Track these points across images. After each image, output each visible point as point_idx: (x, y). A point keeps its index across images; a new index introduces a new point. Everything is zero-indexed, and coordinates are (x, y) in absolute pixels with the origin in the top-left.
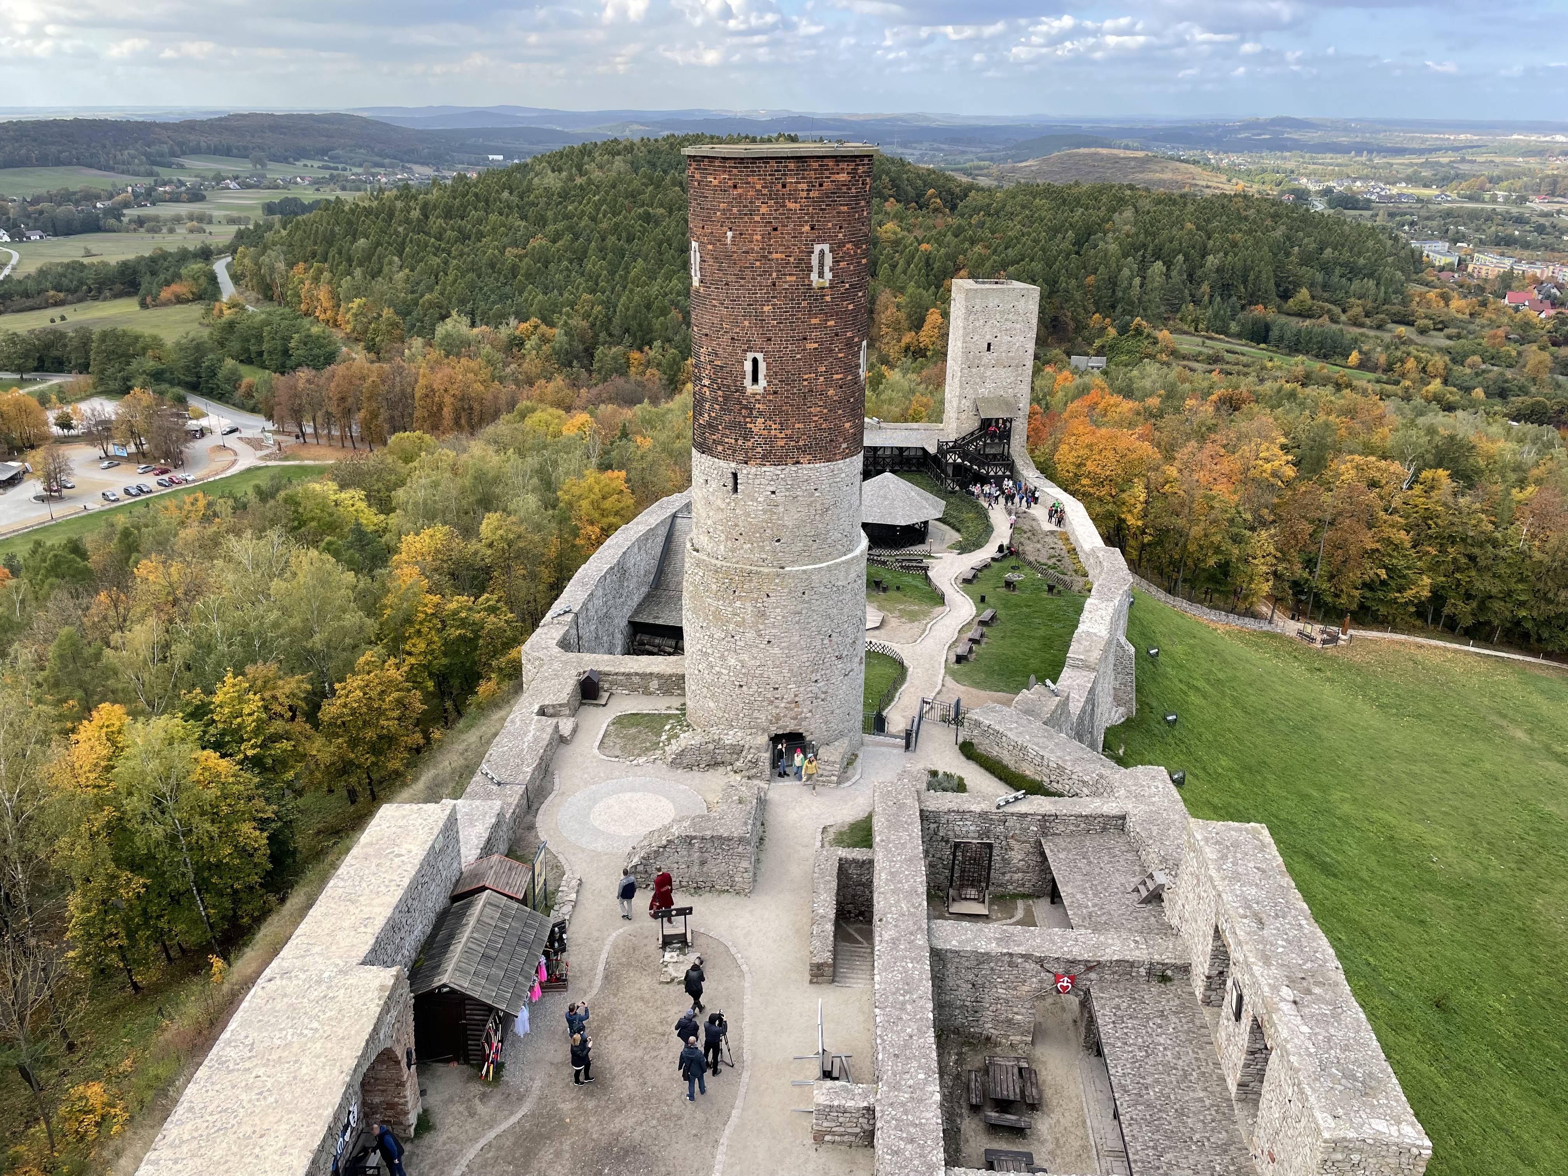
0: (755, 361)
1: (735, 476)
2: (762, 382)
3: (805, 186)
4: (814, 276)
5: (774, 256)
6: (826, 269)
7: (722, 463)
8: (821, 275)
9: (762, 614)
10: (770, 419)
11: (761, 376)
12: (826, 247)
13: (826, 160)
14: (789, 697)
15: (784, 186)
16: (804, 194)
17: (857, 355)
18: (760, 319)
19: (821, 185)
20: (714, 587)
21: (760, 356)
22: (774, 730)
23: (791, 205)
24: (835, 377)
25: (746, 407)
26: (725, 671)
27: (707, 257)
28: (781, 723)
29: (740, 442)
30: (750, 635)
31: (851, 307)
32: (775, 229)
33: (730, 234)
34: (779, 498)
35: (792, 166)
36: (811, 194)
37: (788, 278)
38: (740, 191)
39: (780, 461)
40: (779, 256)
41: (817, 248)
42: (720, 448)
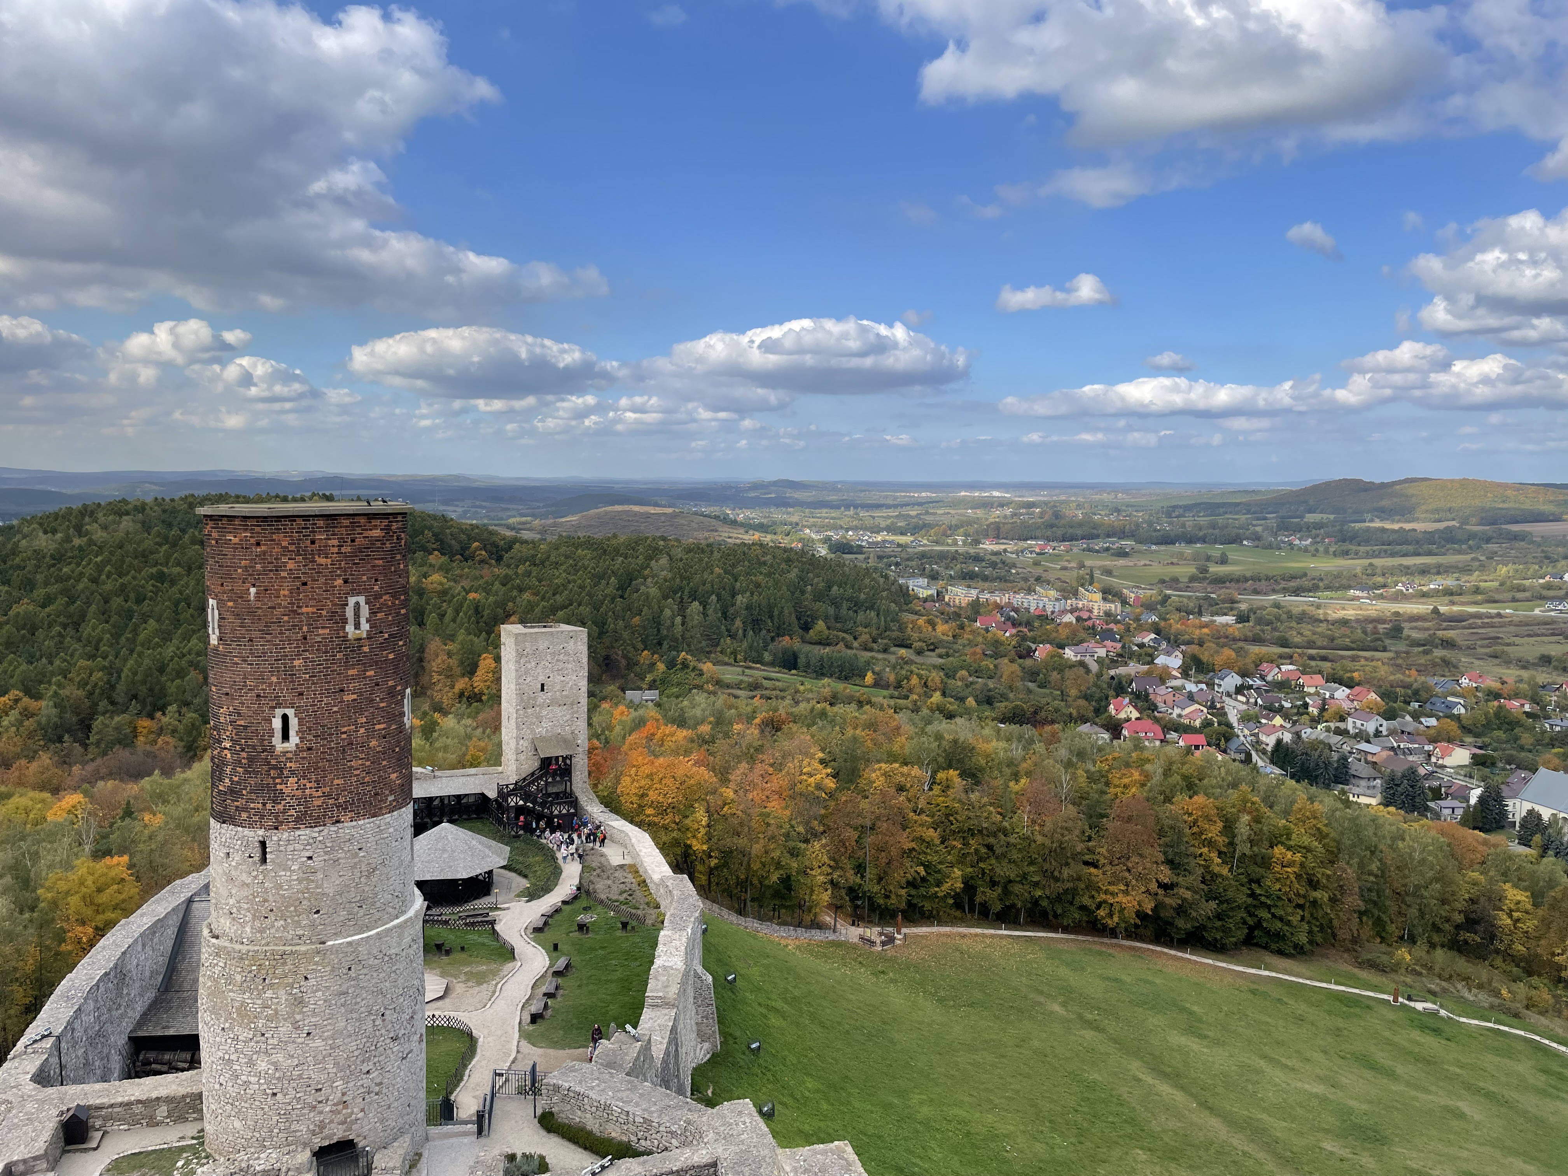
0: (285, 718)
1: (263, 844)
2: (294, 739)
3: (335, 542)
4: (350, 628)
5: (304, 610)
6: (363, 621)
7: (246, 832)
8: (357, 626)
9: (300, 1002)
10: (304, 777)
11: (292, 733)
12: (362, 599)
13: (357, 519)
14: (335, 1097)
15: (313, 542)
16: (336, 550)
17: (401, 703)
18: (291, 675)
19: (353, 541)
20: (238, 978)
21: (290, 712)
22: (319, 1142)
23: (321, 560)
24: (377, 727)
25: (275, 768)
26: (253, 1079)
27: (227, 615)
28: (326, 1132)
29: (269, 806)
30: (285, 1028)
31: (391, 656)
32: (305, 584)
33: (253, 590)
34: (316, 863)
35: (321, 523)
36: (343, 550)
37: (321, 631)
38: (263, 548)
39: (317, 822)
40: (310, 610)
41: (352, 601)
42: (244, 815)
